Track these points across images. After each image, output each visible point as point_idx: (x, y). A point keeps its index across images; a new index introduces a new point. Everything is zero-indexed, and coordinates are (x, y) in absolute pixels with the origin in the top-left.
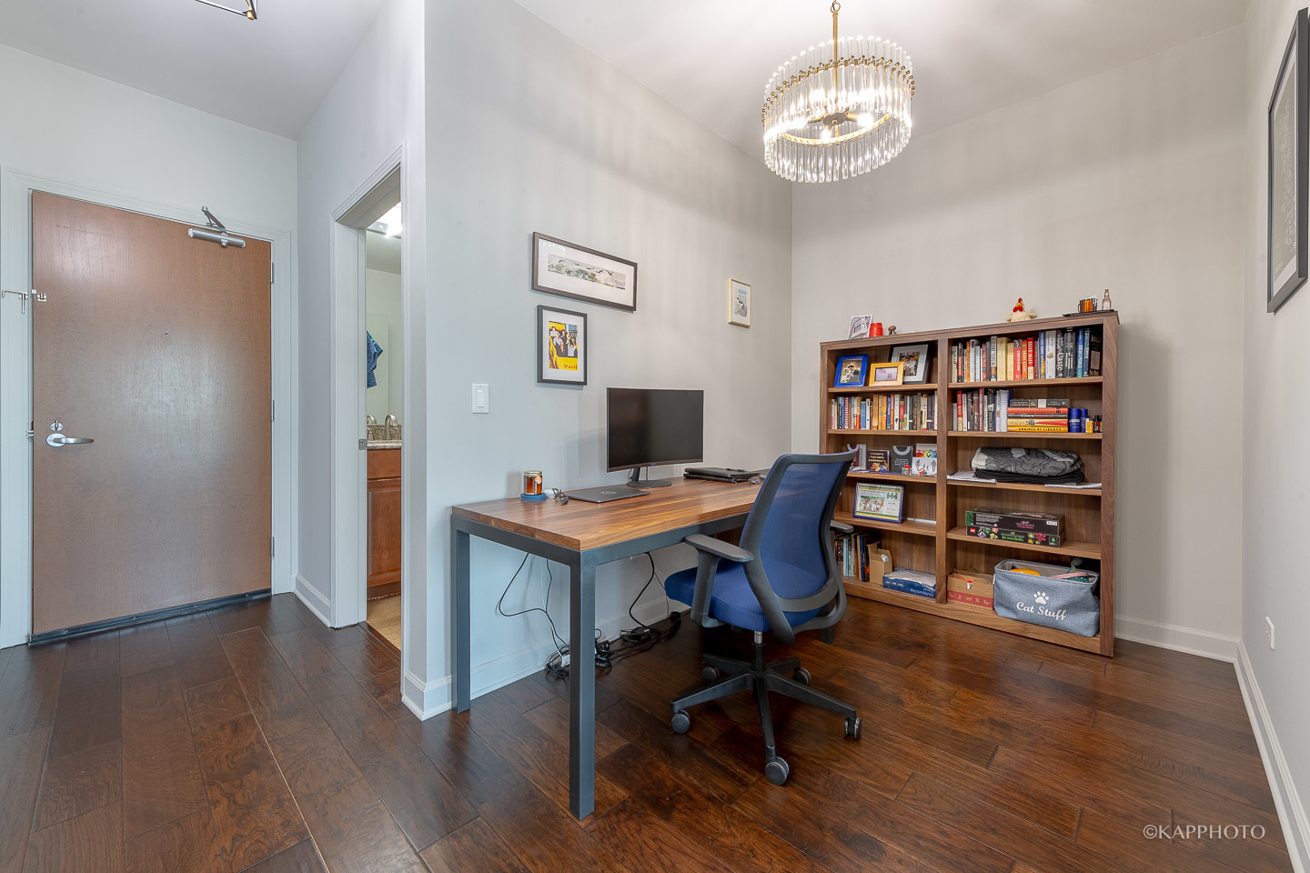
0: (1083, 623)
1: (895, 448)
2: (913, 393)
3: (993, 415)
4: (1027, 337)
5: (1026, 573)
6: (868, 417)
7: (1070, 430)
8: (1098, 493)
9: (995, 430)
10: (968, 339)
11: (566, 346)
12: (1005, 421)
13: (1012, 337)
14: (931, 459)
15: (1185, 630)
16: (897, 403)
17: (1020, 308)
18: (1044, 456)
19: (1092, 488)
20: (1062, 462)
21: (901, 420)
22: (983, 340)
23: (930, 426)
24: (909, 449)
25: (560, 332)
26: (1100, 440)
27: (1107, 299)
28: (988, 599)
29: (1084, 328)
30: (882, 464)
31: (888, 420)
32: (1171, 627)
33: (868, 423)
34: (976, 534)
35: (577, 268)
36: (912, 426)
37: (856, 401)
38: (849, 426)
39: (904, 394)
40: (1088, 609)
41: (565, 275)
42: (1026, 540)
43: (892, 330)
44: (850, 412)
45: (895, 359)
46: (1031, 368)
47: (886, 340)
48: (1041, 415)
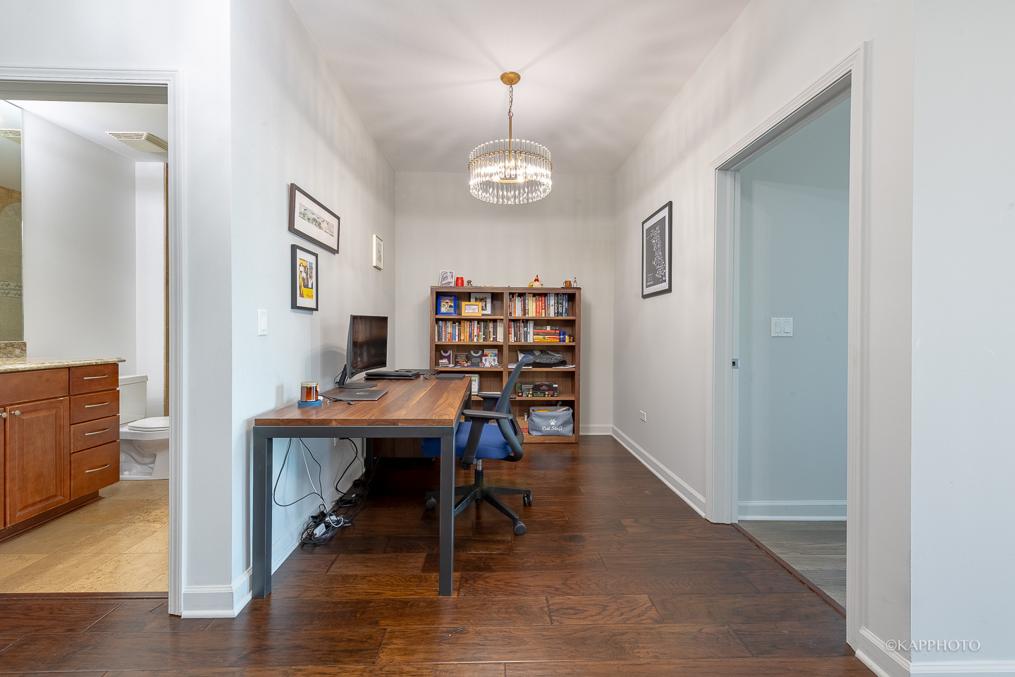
0: (568, 430)
1: (472, 352)
2: (485, 321)
3: (526, 334)
4: (541, 295)
5: (544, 412)
6: (457, 334)
7: (560, 341)
8: (574, 370)
9: (527, 340)
10: (515, 293)
11: (307, 278)
12: (532, 337)
13: (534, 295)
14: (493, 358)
15: (596, 425)
16: (476, 326)
17: (537, 280)
18: (549, 354)
19: (569, 367)
20: (558, 357)
21: (478, 335)
22: (521, 295)
23: (495, 339)
24: (481, 352)
25: (305, 267)
26: (574, 346)
27: (575, 282)
28: (526, 429)
29: (566, 294)
30: (467, 362)
31: (470, 335)
32: (591, 425)
33: (457, 337)
34: (522, 396)
35: (313, 216)
36: (485, 339)
37: (449, 324)
38: (445, 339)
39: (479, 321)
40: (570, 423)
41: (307, 222)
42: (544, 396)
43: (469, 282)
44: (445, 331)
45: (473, 300)
46: (543, 311)
47: (466, 288)
48: (548, 334)
